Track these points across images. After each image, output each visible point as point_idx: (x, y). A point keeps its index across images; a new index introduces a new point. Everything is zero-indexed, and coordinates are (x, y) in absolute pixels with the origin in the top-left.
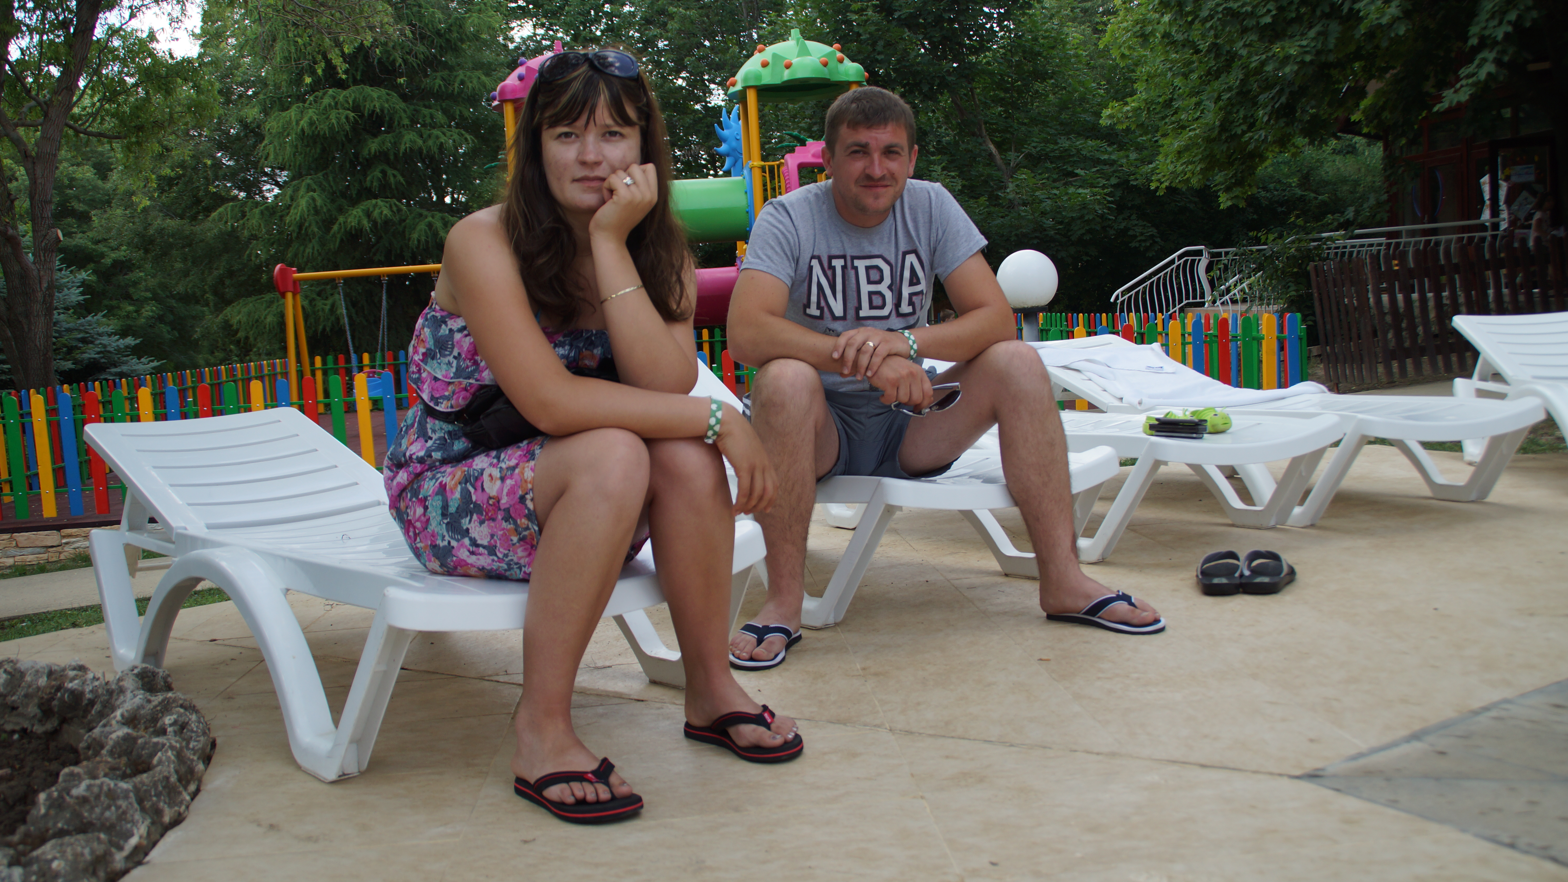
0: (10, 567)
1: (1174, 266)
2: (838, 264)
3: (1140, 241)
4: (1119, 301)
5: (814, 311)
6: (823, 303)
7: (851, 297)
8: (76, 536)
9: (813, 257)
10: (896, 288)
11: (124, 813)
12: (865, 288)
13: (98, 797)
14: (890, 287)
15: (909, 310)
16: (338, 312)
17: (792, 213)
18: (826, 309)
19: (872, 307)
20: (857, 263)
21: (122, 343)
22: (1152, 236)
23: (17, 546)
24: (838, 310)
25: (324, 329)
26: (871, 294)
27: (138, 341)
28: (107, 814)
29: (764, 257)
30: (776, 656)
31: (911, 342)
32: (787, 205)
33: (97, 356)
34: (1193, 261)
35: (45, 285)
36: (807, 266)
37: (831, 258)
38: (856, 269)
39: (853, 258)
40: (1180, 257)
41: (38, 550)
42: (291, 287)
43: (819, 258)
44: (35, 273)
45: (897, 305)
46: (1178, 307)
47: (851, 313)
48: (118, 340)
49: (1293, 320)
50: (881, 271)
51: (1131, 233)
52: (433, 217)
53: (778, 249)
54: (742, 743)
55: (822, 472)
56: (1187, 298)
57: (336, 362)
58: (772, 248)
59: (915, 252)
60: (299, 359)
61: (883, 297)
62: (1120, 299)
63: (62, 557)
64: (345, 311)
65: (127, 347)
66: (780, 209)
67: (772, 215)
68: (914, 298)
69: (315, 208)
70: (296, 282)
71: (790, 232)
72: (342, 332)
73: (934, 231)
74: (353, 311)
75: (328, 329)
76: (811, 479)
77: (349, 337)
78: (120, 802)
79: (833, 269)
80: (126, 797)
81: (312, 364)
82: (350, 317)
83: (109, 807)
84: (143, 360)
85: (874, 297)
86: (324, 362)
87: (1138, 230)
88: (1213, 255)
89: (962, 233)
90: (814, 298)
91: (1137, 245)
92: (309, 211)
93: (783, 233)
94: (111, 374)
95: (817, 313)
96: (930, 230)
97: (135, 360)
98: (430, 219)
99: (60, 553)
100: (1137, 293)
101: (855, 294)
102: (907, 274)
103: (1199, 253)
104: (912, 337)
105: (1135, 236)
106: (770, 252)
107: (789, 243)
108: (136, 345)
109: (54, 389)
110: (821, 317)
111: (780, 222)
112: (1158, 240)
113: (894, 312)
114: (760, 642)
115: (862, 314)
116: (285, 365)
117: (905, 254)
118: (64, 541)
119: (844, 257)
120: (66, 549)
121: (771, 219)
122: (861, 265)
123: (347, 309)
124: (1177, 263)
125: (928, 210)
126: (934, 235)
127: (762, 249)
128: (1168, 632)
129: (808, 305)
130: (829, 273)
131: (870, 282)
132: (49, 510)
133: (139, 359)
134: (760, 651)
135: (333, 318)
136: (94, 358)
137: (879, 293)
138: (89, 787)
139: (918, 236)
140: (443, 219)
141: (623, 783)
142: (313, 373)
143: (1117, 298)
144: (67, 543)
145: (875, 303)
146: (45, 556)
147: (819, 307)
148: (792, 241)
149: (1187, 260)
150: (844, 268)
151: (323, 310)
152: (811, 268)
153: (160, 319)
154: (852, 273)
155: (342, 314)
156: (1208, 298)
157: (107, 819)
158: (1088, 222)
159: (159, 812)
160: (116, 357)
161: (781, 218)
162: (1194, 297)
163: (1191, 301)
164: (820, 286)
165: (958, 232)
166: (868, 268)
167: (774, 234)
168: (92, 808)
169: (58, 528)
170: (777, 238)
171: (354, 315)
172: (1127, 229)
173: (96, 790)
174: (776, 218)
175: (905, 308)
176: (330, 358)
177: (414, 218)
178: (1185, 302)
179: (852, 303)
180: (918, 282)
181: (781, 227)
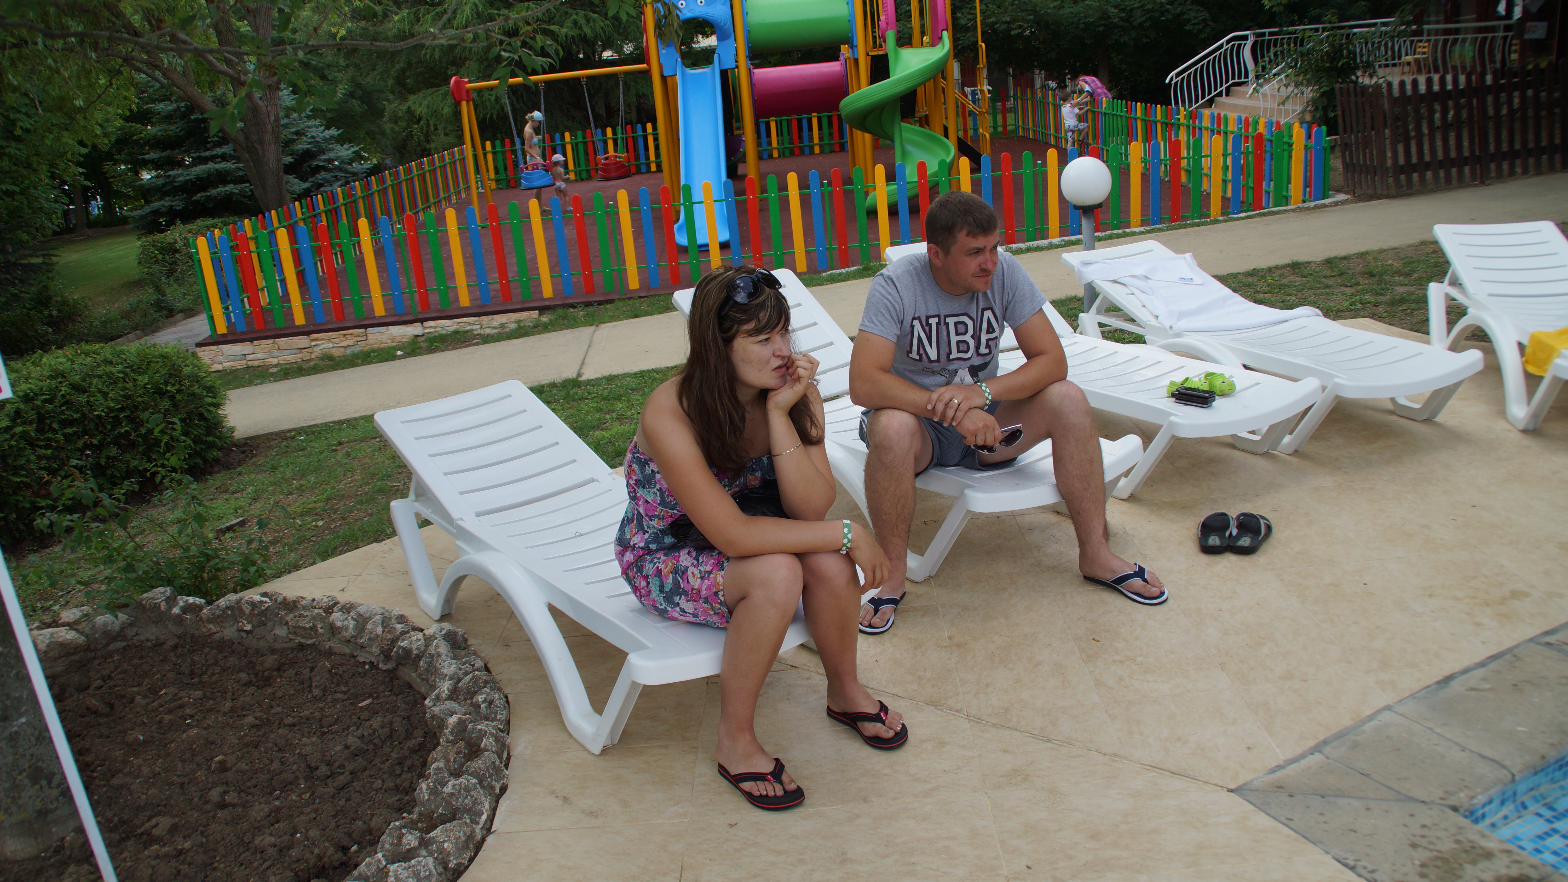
0: (275, 366)
1: (1223, 50)
2: (933, 321)
3: (1193, 24)
4: (1173, 82)
5: (914, 355)
6: (922, 351)
7: (943, 344)
8: (322, 340)
9: (914, 319)
10: (977, 337)
11: (476, 799)
12: (954, 339)
13: (459, 792)
14: (972, 337)
15: (987, 351)
16: (502, 102)
17: (898, 285)
18: (924, 355)
19: (959, 351)
20: (948, 320)
21: (328, 133)
22: (1204, 20)
23: (279, 349)
24: (933, 355)
25: (492, 116)
26: (958, 342)
27: (340, 132)
28: (466, 801)
29: (877, 323)
30: (888, 622)
31: (987, 394)
32: (894, 279)
33: (308, 146)
34: (1239, 45)
35: (272, 118)
36: (909, 325)
37: (928, 318)
38: (947, 324)
39: (946, 316)
40: (1228, 42)
41: (295, 351)
42: (465, 97)
43: (919, 318)
44: (264, 109)
45: (977, 347)
46: (1224, 86)
47: (943, 358)
48: (324, 131)
49: (1319, 133)
50: (966, 325)
51: (1186, 17)
52: (577, 14)
53: (888, 316)
54: (867, 734)
55: (919, 470)
56: (1233, 78)
57: (503, 145)
58: (883, 315)
59: (991, 309)
60: (473, 146)
61: (968, 344)
62: (1174, 81)
63: (313, 356)
64: (507, 101)
65: (332, 137)
66: (889, 282)
67: (883, 287)
68: (990, 343)
69: (478, 13)
70: (468, 91)
71: (896, 302)
72: (506, 117)
73: (1006, 295)
74: (514, 99)
75: (495, 116)
76: (911, 473)
77: (512, 121)
78: (472, 793)
79: (930, 325)
80: (476, 788)
81: (484, 148)
82: (512, 104)
83: (467, 797)
84: (345, 146)
85: (960, 345)
86: (493, 147)
87: (1193, 14)
88: (1258, 35)
89: (1027, 296)
90: (915, 348)
91: (1191, 28)
92: (472, 15)
93: (891, 303)
94: (321, 160)
95: (918, 357)
96: (1003, 293)
97: (339, 146)
98: (574, 17)
99: (311, 353)
100: (1189, 75)
101: (947, 344)
102: (985, 325)
103: (1245, 38)
104: (988, 390)
105: (1189, 20)
106: (881, 319)
107: (896, 310)
108: (339, 135)
109: (288, 208)
110: (920, 360)
111: (889, 293)
112: (1210, 23)
113: (975, 354)
114: (876, 611)
115: (952, 357)
116: (462, 152)
117: (983, 310)
118: (313, 344)
119: (938, 316)
120: (315, 349)
121: (882, 291)
122: (951, 321)
123: (509, 98)
124: (1225, 47)
125: (1001, 278)
126: (1005, 297)
127: (875, 315)
128: (1170, 602)
129: (911, 351)
130: (927, 328)
131: (957, 334)
132: (300, 319)
133: (342, 145)
134: (876, 620)
135: (498, 107)
136: (307, 149)
137: (965, 342)
138: (454, 786)
139: (994, 297)
140: (586, 16)
141: (792, 781)
142: (485, 155)
143: (1172, 79)
144: (315, 345)
145: (961, 349)
146: (300, 356)
147: (918, 353)
148: (898, 308)
149: (1234, 45)
150: (938, 324)
151: (489, 99)
152: (913, 327)
153: (352, 95)
154: (944, 328)
155: (505, 103)
156: (1251, 76)
157: (467, 805)
158: (1148, 11)
159: (493, 788)
160: (324, 146)
161: (890, 290)
162: (1240, 77)
163: (1236, 80)
164: (920, 339)
165: (1025, 295)
166: (956, 324)
167: (885, 304)
168: (457, 799)
169: (308, 333)
170: (887, 307)
171: (515, 103)
172: (1182, 13)
173: (458, 787)
174: (886, 290)
175: (983, 350)
176: (498, 143)
177: (561, 16)
178: (1231, 82)
179: (944, 351)
180: (994, 331)
181: (890, 298)
